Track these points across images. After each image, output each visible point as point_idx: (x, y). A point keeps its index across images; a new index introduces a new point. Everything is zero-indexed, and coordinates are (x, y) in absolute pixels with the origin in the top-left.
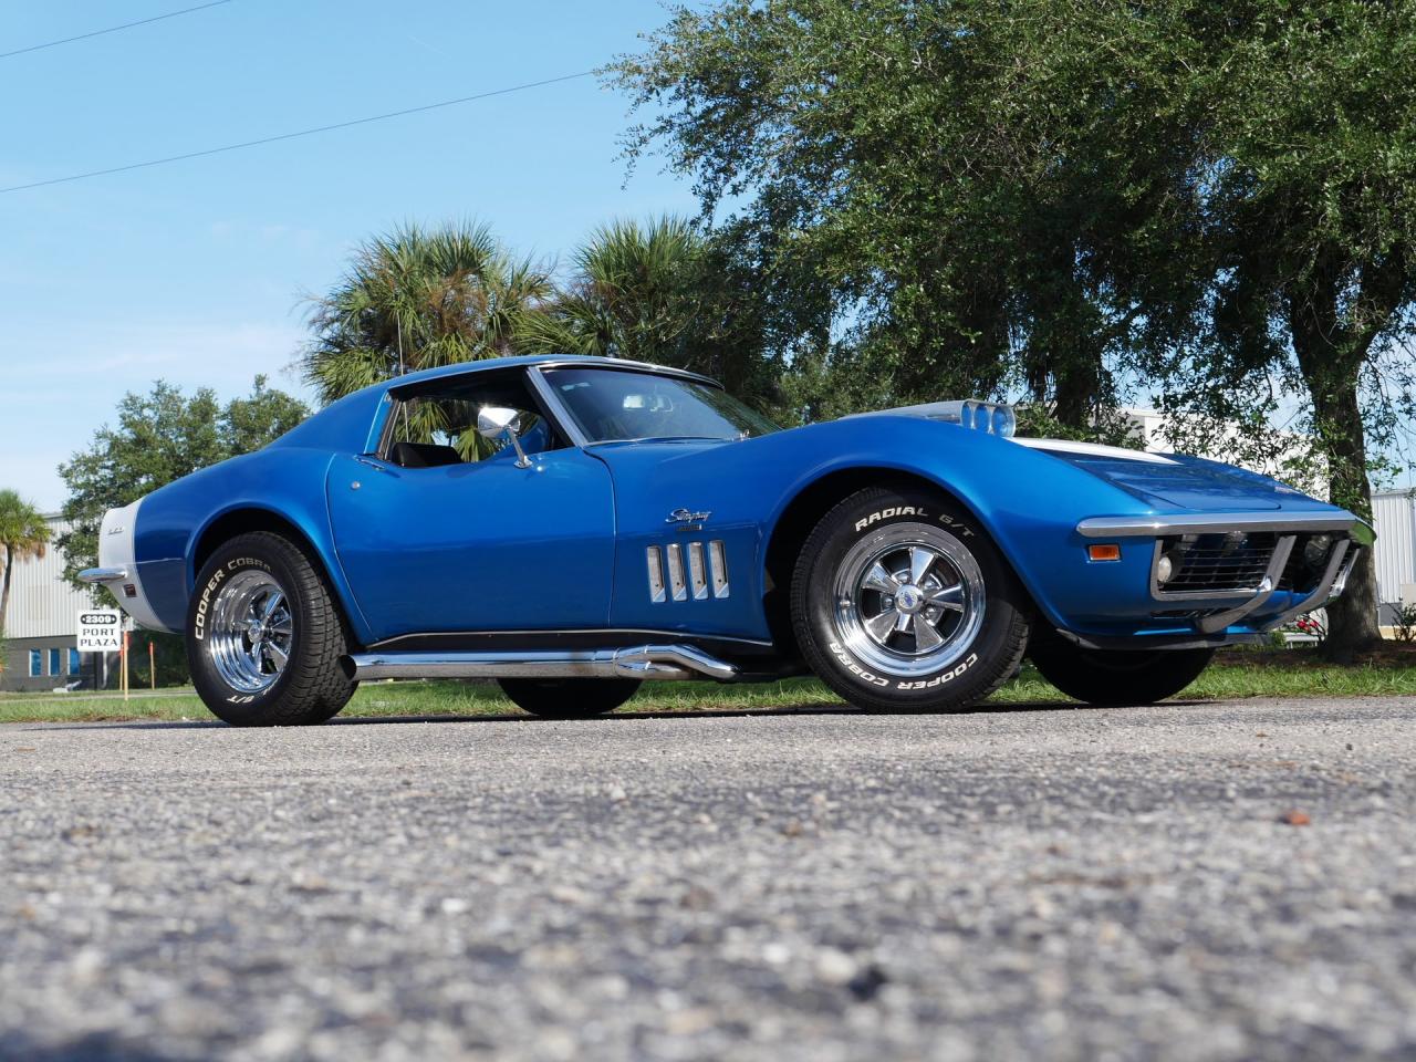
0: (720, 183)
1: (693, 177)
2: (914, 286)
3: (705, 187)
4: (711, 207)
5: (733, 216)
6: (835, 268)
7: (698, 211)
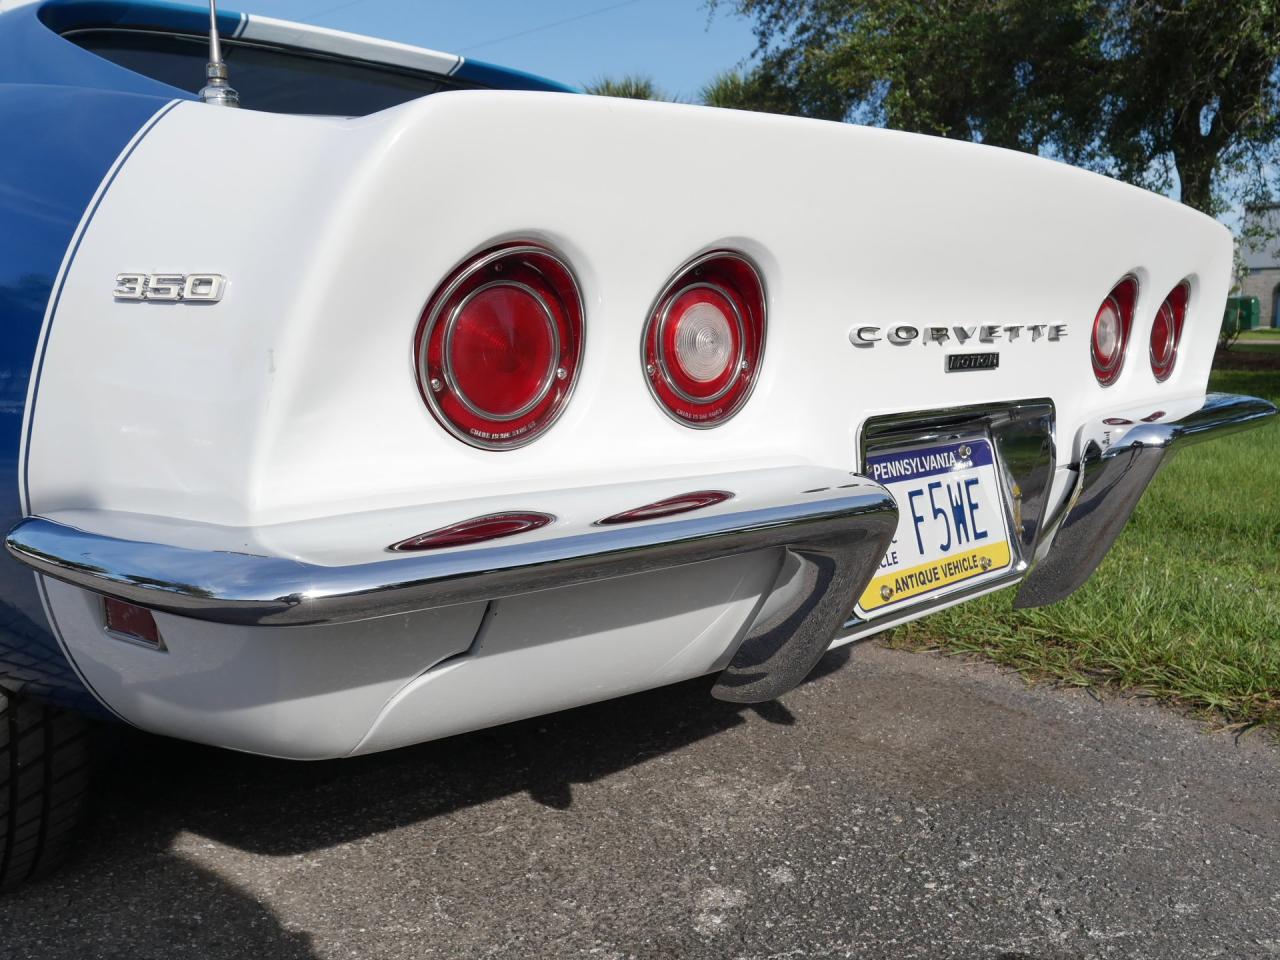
0: (772, 25)
1: (753, 20)
2: (902, 91)
3: (762, 28)
4: (765, 44)
5: (777, 48)
6: (843, 77)
7: (756, 44)
